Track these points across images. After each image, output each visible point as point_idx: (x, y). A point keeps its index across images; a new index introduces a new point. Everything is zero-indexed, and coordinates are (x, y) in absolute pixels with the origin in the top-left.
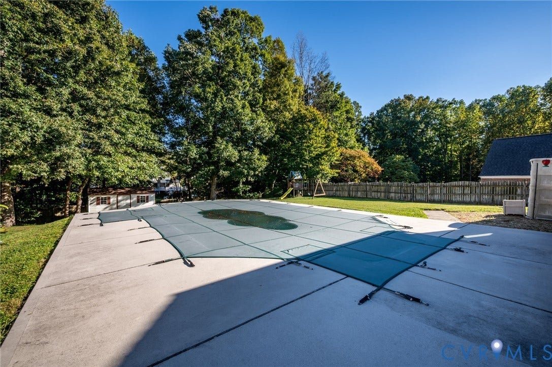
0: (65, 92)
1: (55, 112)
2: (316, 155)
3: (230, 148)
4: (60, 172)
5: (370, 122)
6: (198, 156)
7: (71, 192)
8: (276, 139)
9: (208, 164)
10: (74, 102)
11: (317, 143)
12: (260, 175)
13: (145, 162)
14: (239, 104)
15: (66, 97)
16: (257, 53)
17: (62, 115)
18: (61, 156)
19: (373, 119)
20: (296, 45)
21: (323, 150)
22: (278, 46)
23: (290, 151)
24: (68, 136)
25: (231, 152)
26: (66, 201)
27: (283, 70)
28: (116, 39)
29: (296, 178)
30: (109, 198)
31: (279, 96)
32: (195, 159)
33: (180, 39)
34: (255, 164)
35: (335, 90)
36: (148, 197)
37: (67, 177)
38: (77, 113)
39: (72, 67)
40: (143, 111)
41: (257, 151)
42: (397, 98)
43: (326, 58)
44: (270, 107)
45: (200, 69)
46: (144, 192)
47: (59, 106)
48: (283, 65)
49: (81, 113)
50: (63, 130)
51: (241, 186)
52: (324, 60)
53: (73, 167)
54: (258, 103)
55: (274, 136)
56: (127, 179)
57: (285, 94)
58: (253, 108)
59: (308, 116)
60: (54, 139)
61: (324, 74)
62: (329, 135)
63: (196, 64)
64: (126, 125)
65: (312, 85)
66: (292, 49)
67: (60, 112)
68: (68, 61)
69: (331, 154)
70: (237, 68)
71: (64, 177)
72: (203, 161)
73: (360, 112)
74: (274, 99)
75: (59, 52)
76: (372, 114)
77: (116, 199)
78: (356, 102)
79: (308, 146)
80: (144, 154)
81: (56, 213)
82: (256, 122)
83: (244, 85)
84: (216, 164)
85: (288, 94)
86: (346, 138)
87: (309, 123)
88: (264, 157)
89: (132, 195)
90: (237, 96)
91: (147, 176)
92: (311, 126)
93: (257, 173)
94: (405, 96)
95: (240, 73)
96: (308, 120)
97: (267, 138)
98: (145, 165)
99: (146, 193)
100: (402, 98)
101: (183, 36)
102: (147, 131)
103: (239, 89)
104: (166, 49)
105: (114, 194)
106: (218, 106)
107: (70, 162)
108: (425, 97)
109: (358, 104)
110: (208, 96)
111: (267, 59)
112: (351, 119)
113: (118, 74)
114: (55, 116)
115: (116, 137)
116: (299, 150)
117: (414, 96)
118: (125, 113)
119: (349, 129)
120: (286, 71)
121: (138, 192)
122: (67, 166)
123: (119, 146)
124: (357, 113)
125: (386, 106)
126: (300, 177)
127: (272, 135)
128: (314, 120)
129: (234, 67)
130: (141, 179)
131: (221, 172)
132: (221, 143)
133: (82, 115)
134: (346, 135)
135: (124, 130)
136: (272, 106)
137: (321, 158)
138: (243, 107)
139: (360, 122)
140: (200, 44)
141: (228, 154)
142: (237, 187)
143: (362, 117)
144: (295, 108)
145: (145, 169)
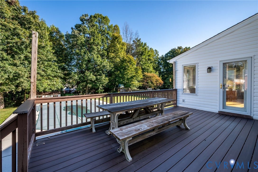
0: (22, 56)
1: (18, 65)
2: (131, 77)
3: (92, 75)
4: (19, 88)
5: (162, 59)
6: (78, 79)
7: (26, 94)
8: (113, 70)
9: (83, 81)
10: (26, 60)
11: (130, 72)
12: (105, 86)
13: (56, 82)
14: (95, 56)
15: (23, 59)
16: (105, 33)
17: (21, 66)
18: (19, 82)
19: (163, 58)
20: (124, 27)
21: (134, 74)
22: (116, 28)
23: (119, 75)
24: (22, 75)
25: (92, 77)
26: (24, 98)
27: (116, 40)
28: (43, 33)
29: (121, 87)
30: (42, 96)
31: (115, 51)
32: (77, 79)
33: (72, 28)
34: (102, 81)
35: (144, 46)
36: (58, 95)
37: (22, 90)
38: (27, 65)
39: (24, 47)
40: (55, 61)
41: (104, 76)
42: (174, 48)
43: (138, 33)
44: (111, 57)
45: (79, 42)
46: (56, 94)
47: (20, 62)
48: (116, 38)
49: (28, 64)
50: (20, 72)
51: (100, 90)
52: (136, 34)
53: (24, 86)
54: (105, 55)
55: (112, 69)
56: (47, 90)
57: (117, 50)
58: (103, 57)
59: (127, 60)
60: (17, 76)
61: (138, 39)
62: (137, 68)
63: (78, 40)
64: (47, 68)
65: (133, 44)
66: (123, 30)
67: (20, 65)
68: (22, 45)
69: (137, 76)
70: (94, 41)
71: (21, 90)
72: (81, 80)
73: (158, 55)
74: (113, 53)
75: (19, 43)
76: (163, 56)
77: (44, 96)
78: (156, 50)
79: (127, 73)
80: (56, 78)
81: (22, 102)
82: (103, 64)
83: (97, 48)
84: (86, 81)
85: (119, 50)
86: (148, 68)
87: (127, 63)
88: (107, 78)
89: (51, 95)
90: (95, 53)
91: (55, 88)
92: (129, 64)
93: (104, 85)
94: (178, 47)
95: (95, 43)
96: (127, 61)
97: (109, 70)
98: (55, 83)
99: (57, 94)
100: (177, 48)
101: (74, 27)
102: (56, 69)
103: (95, 50)
104: (66, 34)
105: (43, 95)
106: (86, 58)
107: (23, 84)
108: (188, 47)
109: (157, 51)
110: (82, 53)
111: (110, 35)
112: (150, 59)
113: (44, 47)
114: (18, 66)
115: (43, 73)
116: (123, 74)
117: (182, 47)
118: (46, 63)
119: (150, 63)
120: (118, 40)
121: (54, 94)
122: (22, 86)
123: (44, 76)
124: (157, 55)
125: (169, 51)
126: (123, 87)
127: (111, 68)
128: (130, 62)
129: (93, 40)
130: (52, 89)
131: (88, 85)
132: (87, 73)
133: (29, 65)
134: (148, 66)
135: (46, 70)
136: (111, 56)
137: (133, 78)
138: (98, 57)
139: (158, 59)
140: (80, 31)
141: (91, 77)
142: (98, 90)
143: (159, 57)
144: (121, 56)
145: (55, 85)
